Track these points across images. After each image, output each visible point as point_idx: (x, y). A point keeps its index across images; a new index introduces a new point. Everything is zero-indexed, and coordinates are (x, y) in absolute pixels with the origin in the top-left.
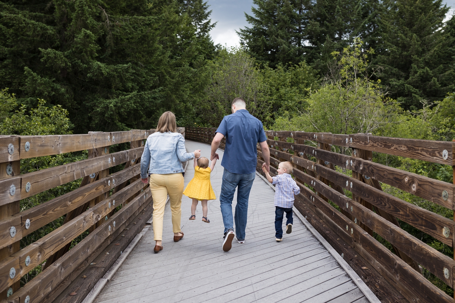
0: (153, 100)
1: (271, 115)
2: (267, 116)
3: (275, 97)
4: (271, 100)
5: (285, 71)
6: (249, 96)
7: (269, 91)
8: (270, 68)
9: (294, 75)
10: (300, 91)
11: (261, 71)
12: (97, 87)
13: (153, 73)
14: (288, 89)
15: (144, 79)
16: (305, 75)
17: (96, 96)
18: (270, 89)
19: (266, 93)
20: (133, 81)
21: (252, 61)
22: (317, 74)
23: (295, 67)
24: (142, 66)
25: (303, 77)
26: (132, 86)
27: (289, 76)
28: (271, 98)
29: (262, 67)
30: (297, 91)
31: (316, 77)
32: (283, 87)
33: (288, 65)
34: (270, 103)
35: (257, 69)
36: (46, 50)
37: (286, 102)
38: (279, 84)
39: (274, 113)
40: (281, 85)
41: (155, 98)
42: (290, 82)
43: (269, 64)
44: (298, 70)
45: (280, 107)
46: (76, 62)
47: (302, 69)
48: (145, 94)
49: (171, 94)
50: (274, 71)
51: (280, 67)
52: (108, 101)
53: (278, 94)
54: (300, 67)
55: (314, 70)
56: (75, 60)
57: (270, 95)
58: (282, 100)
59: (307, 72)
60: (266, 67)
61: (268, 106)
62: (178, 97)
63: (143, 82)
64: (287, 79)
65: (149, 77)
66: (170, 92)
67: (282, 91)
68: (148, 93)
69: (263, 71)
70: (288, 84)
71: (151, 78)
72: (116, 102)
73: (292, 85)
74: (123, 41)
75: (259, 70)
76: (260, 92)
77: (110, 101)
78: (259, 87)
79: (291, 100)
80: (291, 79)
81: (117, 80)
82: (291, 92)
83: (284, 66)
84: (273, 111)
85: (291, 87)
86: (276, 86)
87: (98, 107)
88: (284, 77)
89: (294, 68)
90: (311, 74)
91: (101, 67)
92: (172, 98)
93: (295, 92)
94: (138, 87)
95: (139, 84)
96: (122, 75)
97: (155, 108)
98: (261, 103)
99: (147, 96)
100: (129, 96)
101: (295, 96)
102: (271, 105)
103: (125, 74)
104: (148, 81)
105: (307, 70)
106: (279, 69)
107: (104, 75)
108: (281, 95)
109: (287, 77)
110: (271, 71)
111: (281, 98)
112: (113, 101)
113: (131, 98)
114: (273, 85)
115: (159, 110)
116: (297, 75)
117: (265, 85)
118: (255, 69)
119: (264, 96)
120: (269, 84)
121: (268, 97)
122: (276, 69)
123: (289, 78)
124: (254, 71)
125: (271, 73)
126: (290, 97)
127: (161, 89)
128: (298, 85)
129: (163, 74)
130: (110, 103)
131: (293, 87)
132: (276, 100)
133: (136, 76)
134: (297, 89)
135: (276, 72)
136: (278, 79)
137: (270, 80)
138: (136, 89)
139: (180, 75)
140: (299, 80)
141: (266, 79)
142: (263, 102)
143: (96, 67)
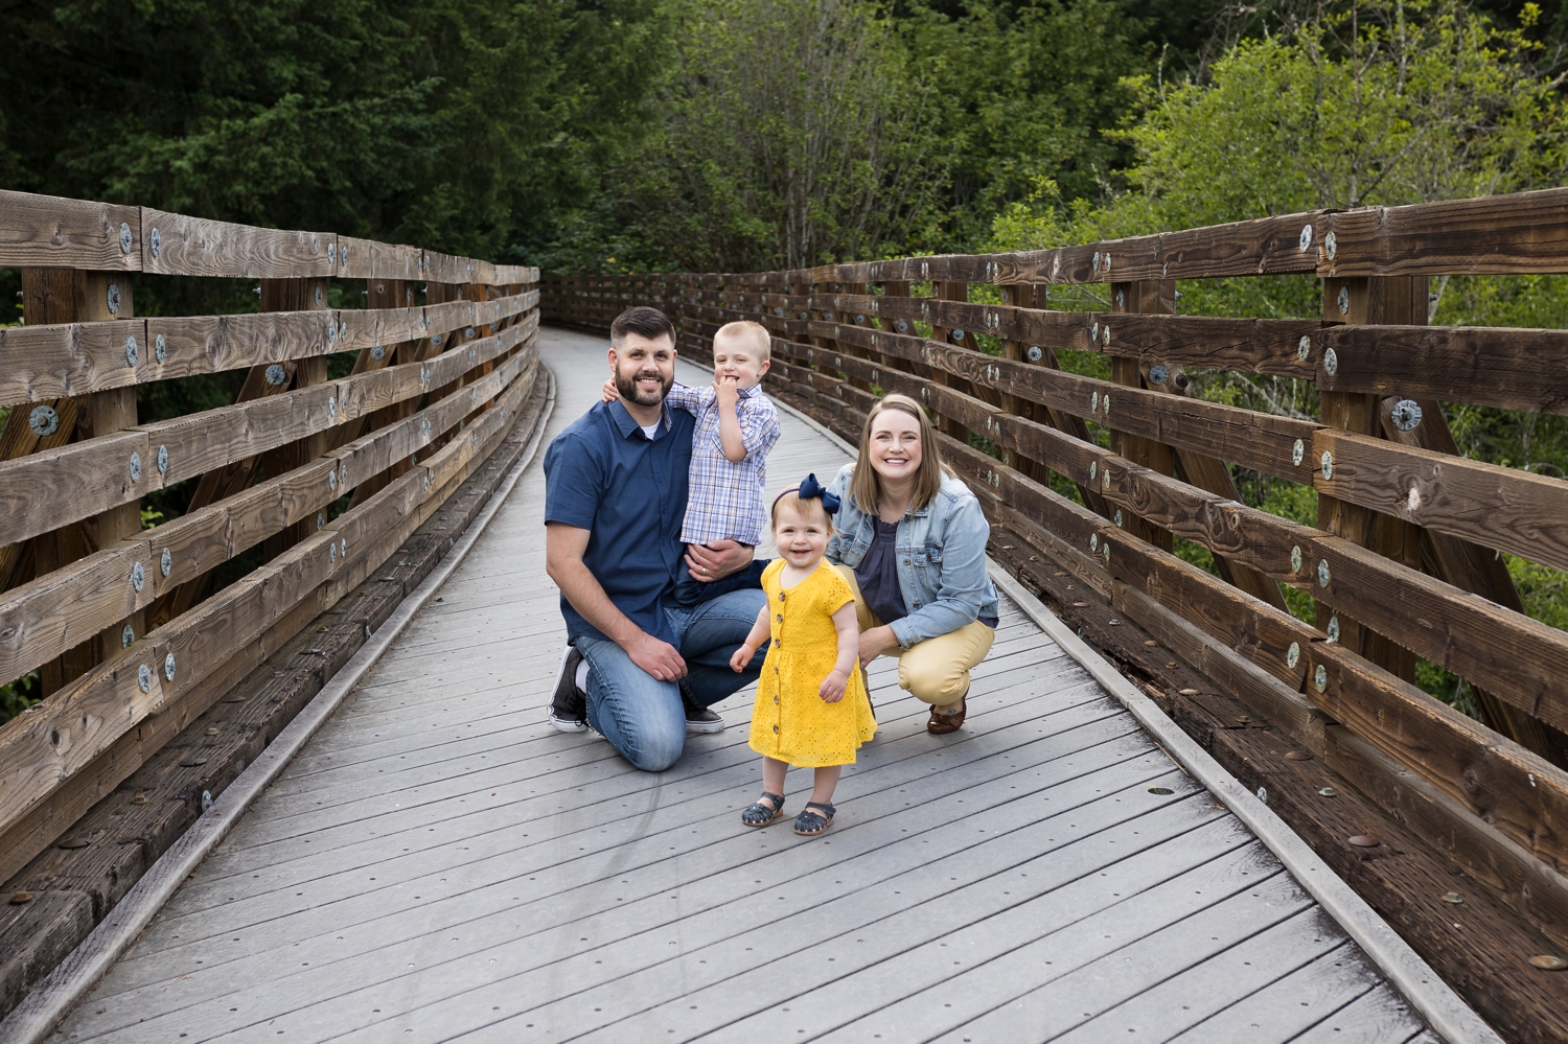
0: (401, 145)
1: (943, 218)
2: (926, 223)
3: (961, 139)
4: (946, 151)
5: (1003, 28)
6: (848, 137)
7: (936, 111)
8: (935, 14)
9: (1043, 42)
10: (1069, 112)
11: (896, 29)
12: (130, 83)
13: (399, 16)
14: (1018, 104)
15: (356, 43)
16: (1091, 44)
17: (118, 125)
18: (940, 105)
19: (924, 123)
20: (299, 51)
22: (1142, 40)
23: (1047, 6)
25: (1084, 54)
26: (301, 77)
27: (1020, 50)
28: (945, 143)
29: (902, 11)
30: (1057, 112)
31: (1136, 53)
32: (995, 94)
34: (942, 167)
35: (880, 15)
37: (1010, 163)
38: (977, 84)
39: (958, 211)
40: (988, 90)
41: (410, 136)
42: (1025, 76)
44: (1061, 20)
45: (984, 185)
47: (1075, 16)
48: (356, 113)
49: (485, 117)
50: (956, 25)
51: (980, 7)
52: (171, 144)
53: (974, 127)
54: (1069, 9)
55: (1132, 21)
57: (941, 132)
58: (992, 152)
59: (1100, 29)
60: (918, 9)
61: (932, 178)
62: (521, 135)
63: (354, 60)
64: (1010, 60)
65: (379, 36)
66: (478, 109)
67: (992, 113)
68: (370, 109)
69: (906, 25)
70: (1015, 81)
71: (392, 39)
72: (207, 147)
73: (1032, 90)
75: (888, 22)
76: (895, 117)
77: (182, 144)
78: (891, 98)
79: (1033, 152)
80: (1031, 59)
81: (220, 48)
82: (1030, 119)
84: (951, 203)
85: (1030, 97)
86: (964, 90)
87: (123, 175)
88: (999, 54)
89: (1041, 12)
90: (1119, 38)
92: (490, 137)
93: (1048, 118)
94: (328, 83)
95: (332, 70)
96: (235, 17)
97: (411, 186)
98: (902, 167)
99: (367, 122)
100: (265, 117)
101: (1049, 133)
102: (946, 173)
103: (248, 11)
104: (378, 56)
105: (1100, 22)
106: (977, 18)
107: (141, 14)
108: (986, 133)
109: (1012, 53)
110: (940, 28)
111: (985, 145)
112: (194, 143)
113: (278, 125)
114: (953, 86)
115: (430, 193)
116: (1054, 41)
117: (920, 88)
118: (873, 12)
119: (912, 135)
120: (934, 78)
121: (931, 139)
122: (962, 19)
123: (1021, 55)
124: (869, 21)
125: (939, 34)
126: (1026, 138)
127: (435, 88)
128: (1059, 86)
129: (454, 28)
130: (180, 154)
131: (1040, 96)
132: (964, 152)
133: (317, 30)
134: (1056, 104)
135: (961, 30)
136: (972, 63)
137: (941, 62)
138: (317, 94)
139: (523, 23)
140: (1066, 63)
141: (919, 63)
142: (911, 162)
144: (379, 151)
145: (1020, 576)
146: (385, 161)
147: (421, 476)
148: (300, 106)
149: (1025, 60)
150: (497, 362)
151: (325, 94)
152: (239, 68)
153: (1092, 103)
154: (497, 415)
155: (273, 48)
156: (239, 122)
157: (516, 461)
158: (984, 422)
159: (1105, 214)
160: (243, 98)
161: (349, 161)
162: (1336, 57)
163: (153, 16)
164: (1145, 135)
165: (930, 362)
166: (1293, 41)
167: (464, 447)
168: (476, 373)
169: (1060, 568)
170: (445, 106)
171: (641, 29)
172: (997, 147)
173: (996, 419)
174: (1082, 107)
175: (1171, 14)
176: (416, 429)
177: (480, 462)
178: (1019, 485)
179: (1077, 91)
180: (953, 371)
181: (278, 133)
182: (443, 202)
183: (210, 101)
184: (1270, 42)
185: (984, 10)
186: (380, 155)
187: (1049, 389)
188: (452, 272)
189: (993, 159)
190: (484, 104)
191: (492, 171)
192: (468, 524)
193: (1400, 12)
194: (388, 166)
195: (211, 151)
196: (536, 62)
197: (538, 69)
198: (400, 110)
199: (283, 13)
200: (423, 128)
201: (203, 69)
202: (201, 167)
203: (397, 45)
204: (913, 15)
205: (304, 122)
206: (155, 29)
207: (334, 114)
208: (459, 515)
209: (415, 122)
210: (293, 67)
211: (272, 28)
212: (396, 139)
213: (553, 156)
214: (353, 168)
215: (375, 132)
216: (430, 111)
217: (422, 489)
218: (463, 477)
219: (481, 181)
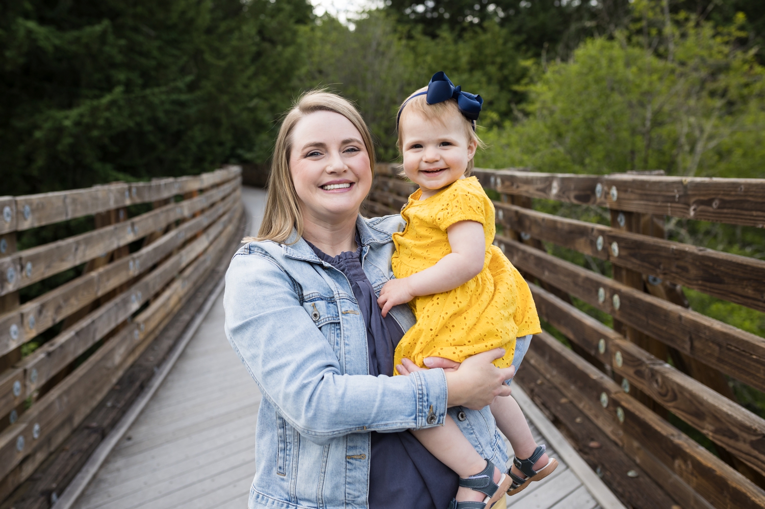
5: (457, 42)
8: (425, 38)
9: (475, 48)
11: (407, 45)
12: (47, 85)
13: (176, 49)
15: (155, 61)
20: (127, 66)
26: (128, 79)
27: (465, 52)
29: (410, 37)
33: (459, 31)
35: (400, 40)
38: (445, 68)
41: (182, 104)
42: (468, 63)
43: (423, 29)
44: (483, 37)
47: (488, 36)
48: (153, 94)
49: (217, 94)
50: (435, 42)
51: (445, 33)
52: (63, 113)
54: (485, 33)
55: (515, 36)
59: (501, 41)
60: (417, 36)
62: (235, 101)
63: (154, 70)
64: (460, 57)
65: (166, 58)
66: (214, 90)
68: (161, 92)
69: (412, 43)
70: (463, 66)
71: (172, 59)
73: (472, 70)
75: (404, 42)
77: (68, 113)
80: (470, 56)
81: (89, 67)
83: (453, 32)
85: (470, 73)
88: (455, 54)
89: (473, 35)
90: (510, 45)
91: (34, 33)
92: (220, 102)
93: (479, 82)
94: (142, 81)
95: (144, 74)
96: (94, 52)
97: (183, 127)
99: (159, 99)
100: (106, 99)
103: (99, 48)
104: (166, 68)
105: (501, 38)
106: (444, 39)
107: (47, 53)
109: (461, 53)
110: (428, 44)
112: (74, 113)
113: (113, 103)
115: (191, 130)
116: (480, 47)
118: (397, 38)
122: (437, 39)
123: (465, 54)
124: (396, 42)
125: (427, 47)
127: (192, 81)
128: (483, 68)
129: (202, 53)
130: (67, 118)
131: (475, 72)
133: (136, 56)
134: (483, 75)
135: (437, 44)
137: (429, 59)
139: (234, 50)
140: (486, 57)
141: (419, 60)
143: (22, 33)
144: (167, 112)
146: (170, 116)
147: (131, 330)
149: (467, 56)
151: (140, 86)
152: (97, 76)
153: (499, 74)
155: (113, 65)
156: (95, 101)
159: (519, 128)
160: (99, 89)
161: (152, 117)
163: (53, 53)
170: (198, 89)
171: (290, 51)
174: (494, 76)
179: (492, 69)
181: (114, 106)
182: (198, 134)
184: (600, 40)
185: (447, 35)
190: (217, 88)
191: (222, 119)
194: (171, 119)
195: (82, 116)
196: (240, 67)
197: (242, 70)
198: (175, 92)
200: (188, 100)
201: (82, 77)
202: (77, 124)
203: (176, 62)
204: (415, 39)
205: (127, 100)
207: (143, 96)
209: (184, 97)
210: (125, 74)
211: (112, 56)
212: (174, 105)
213: (252, 110)
214: (154, 120)
215: (162, 103)
216: (190, 92)
217: (132, 339)
219: (216, 123)
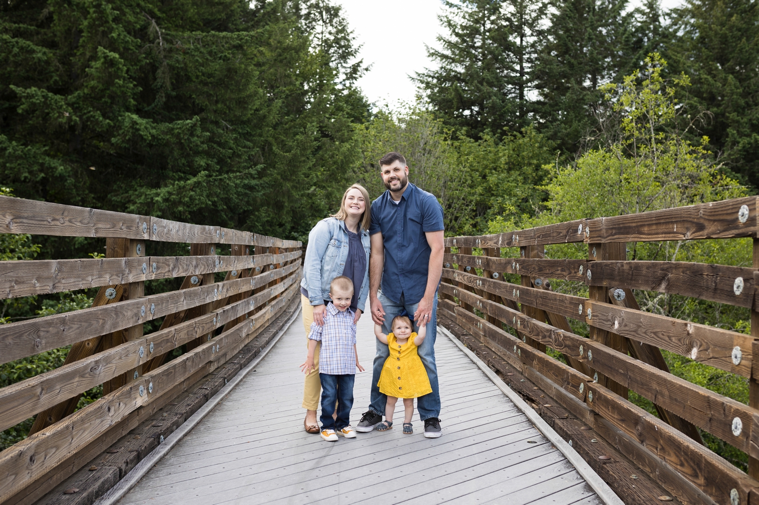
0: (247, 191)
1: (472, 222)
2: (465, 224)
3: (479, 190)
4: (473, 194)
5: (497, 144)
7: (468, 178)
8: (468, 139)
9: (514, 150)
10: (525, 178)
11: (452, 145)
12: (139, 166)
13: (248, 140)
14: (503, 175)
15: (231, 151)
16: (533, 151)
17: (133, 183)
18: (471, 176)
19: (464, 183)
20: (208, 154)
21: (437, 125)
22: (555, 149)
23: (515, 136)
24: (227, 128)
25: (531, 155)
26: (208, 165)
27: (504, 153)
28: (473, 191)
29: (455, 138)
30: (519, 178)
31: (552, 154)
32: (494, 171)
33: (501, 133)
34: (472, 201)
35: (445, 140)
36: (26, 89)
37: (500, 199)
38: (486, 167)
39: (479, 219)
40: (491, 169)
41: (251, 188)
42: (506, 164)
43: (467, 131)
44: (521, 141)
45: (490, 208)
46: (91, 116)
47: (526, 140)
48: (230, 179)
49: (282, 180)
50: (477, 143)
51: (487, 136)
52: (154, 191)
53: (485, 185)
54: (524, 137)
55: (550, 141)
56: (89, 112)
57: (471, 187)
58: (493, 195)
59: (537, 145)
60: (461, 137)
61: (467, 205)
62: (296, 187)
63: (230, 158)
64: (500, 157)
65: (240, 148)
66: (279, 177)
67: (492, 179)
68: (235, 177)
69: (456, 143)
70: (502, 166)
71: (245, 150)
72: (168, 192)
73: (509, 169)
74: (191, 81)
75: (449, 142)
76: (452, 180)
77: (159, 191)
78: (450, 173)
79: (510, 195)
80: (508, 157)
81: (176, 153)
82: (508, 181)
83: (494, 135)
84: (476, 216)
85: (508, 172)
86: (481, 169)
87: (135, 203)
88: (495, 155)
89: (512, 138)
90: (545, 149)
91: (137, 124)
92: (284, 188)
93: (516, 180)
94: (219, 167)
95: (221, 161)
96: (183, 141)
97: (251, 208)
98: (455, 201)
99: (234, 182)
100: (193, 180)
101: (516, 187)
102: (473, 203)
103: (188, 139)
104: (239, 156)
105: (537, 142)
106: (486, 141)
107: (145, 140)
108: (490, 187)
109: (501, 155)
110: (470, 145)
111: (490, 192)
112: (163, 191)
113: (198, 183)
114: (476, 168)
115: (258, 211)
116: (518, 150)
117: (462, 169)
118: (443, 138)
119: (459, 188)
120: (468, 165)
121: (467, 189)
122: (480, 141)
123: (504, 155)
124: (442, 142)
125: (470, 147)
126: (507, 189)
127: (262, 169)
128: (521, 168)
129: (270, 145)
130: (158, 195)
131: (513, 172)
132: (481, 195)
133: (215, 146)
134: (519, 175)
135: (479, 145)
136: (484, 158)
137: (471, 158)
138: (214, 171)
139: (298, 143)
140: (523, 158)
141: (462, 159)
142: (459, 199)
143: (127, 123)
144: (238, 194)
145: (489, 364)
146: (241, 198)
147: (249, 322)
148: (206, 176)
149: (506, 157)
150: (282, 279)
151: (217, 171)
152: (183, 161)
153: (534, 174)
154: (281, 300)
155: (197, 153)
156: (182, 182)
157: (289, 319)
158: (476, 303)
159: (535, 220)
160: (184, 173)
161: (226, 198)
162: (629, 156)
163: (150, 141)
164: (553, 188)
165: (457, 279)
166: (610, 151)
167: (268, 312)
168: (273, 283)
169: (504, 360)
170: (266, 176)
171: (347, 146)
172: (495, 193)
173: (481, 301)
174: (530, 176)
175: (566, 139)
176: (249, 303)
177: (274, 319)
178: (489, 328)
179: (528, 170)
180: (465, 283)
181: (198, 187)
182: (264, 215)
183: (171, 174)
184: (601, 152)
185: (489, 137)
186: (239, 195)
187: (499, 289)
188: (265, 242)
189: (493, 198)
190: (282, 175)
191: (284, 202)
192: (268, 343)
193: (653, 139)
194: (241, 200)
195: (170, 193)
196: (303, 159)
197: (304, 161)
198: (247, 177)
199: (202, 140)
200: (257, 185)
201: (169, 161)
202: (166, 200)
203: (248, 152)
204: (459, 139)
205: (208, 182)
206: (150, 146)
207: (221, 179)
208: (264, 339)
209: (253, 182)
210: (205, 160)
211: (197, 145)
212: (245, 189)
213: (310, 196)
214: (227, 201)
215: (237, 186)
216: (260, 178)
217: (250, 328)
218: (267, 325)
219: (279, 206)
